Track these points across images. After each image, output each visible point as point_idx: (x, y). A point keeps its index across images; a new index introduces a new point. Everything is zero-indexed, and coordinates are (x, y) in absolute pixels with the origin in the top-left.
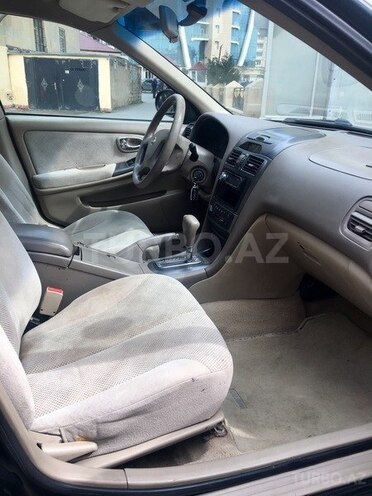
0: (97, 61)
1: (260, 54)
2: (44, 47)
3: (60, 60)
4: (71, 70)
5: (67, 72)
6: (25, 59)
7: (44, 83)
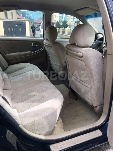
0: (25, 22)
1: (68, 19)
2: (7, 18)
3: (14, 22)
4: (17, 24)
5: (16, 25)
6: (3, 21)
7: (9, 29)
